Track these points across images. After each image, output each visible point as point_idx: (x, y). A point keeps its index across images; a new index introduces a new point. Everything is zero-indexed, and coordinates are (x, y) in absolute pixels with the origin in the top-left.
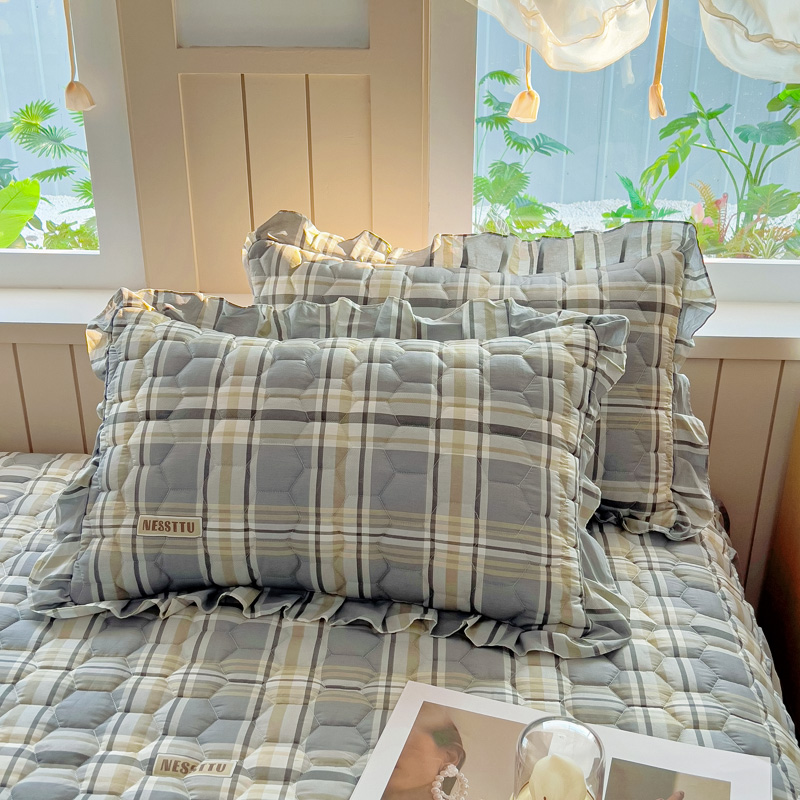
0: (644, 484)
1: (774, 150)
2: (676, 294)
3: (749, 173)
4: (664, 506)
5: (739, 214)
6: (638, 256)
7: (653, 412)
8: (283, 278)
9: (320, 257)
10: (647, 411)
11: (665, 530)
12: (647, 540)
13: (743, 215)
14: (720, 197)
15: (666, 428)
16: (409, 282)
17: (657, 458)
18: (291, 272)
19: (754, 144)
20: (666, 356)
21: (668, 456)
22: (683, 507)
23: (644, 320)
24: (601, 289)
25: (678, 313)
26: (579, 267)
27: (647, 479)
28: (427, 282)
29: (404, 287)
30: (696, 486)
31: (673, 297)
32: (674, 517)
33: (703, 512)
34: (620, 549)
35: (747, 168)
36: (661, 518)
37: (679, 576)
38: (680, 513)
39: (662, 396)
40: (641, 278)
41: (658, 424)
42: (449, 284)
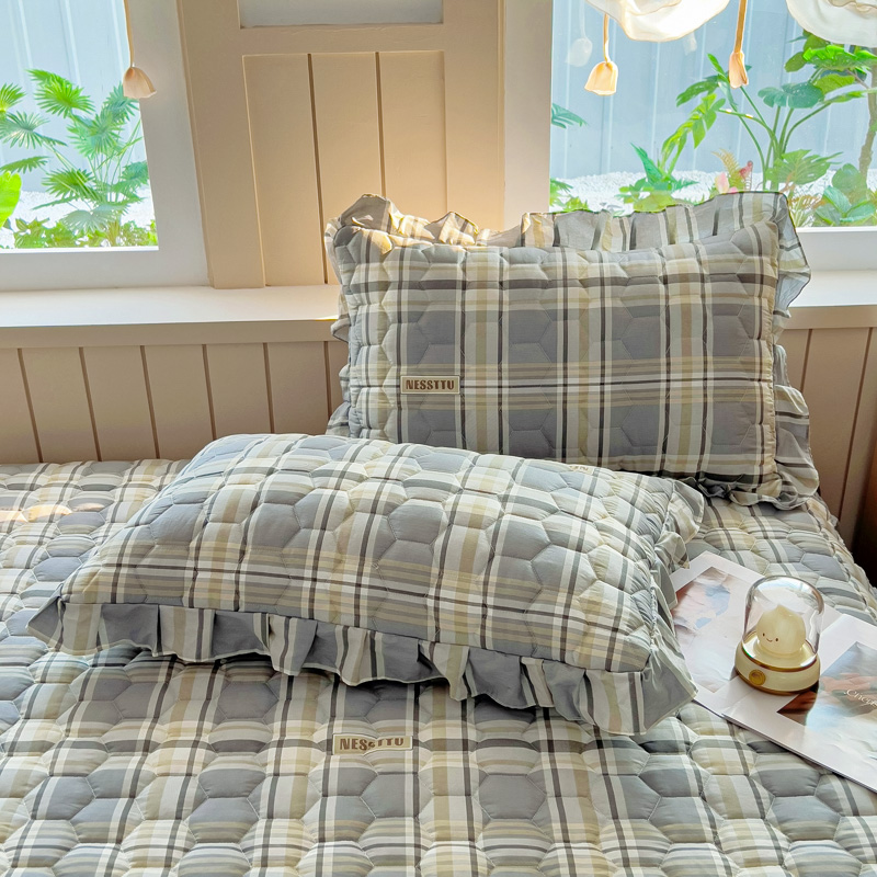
0: (750, 456)
1: (800, 113)
2: (773, 265)
3: (774, 138)
4: (769, 477)
6: (731, 229)
7: (756, 384)
8: (374, 265)
9: (410, 241)
10: (751, 384)
11: (773, 500)
12: (757, 511)
13: (769, 182)
14: (745, 165)
15: (769, 400)
16: (506, 264)
17: (762, 429)
18: (383, 258)
19: (779, 107)
20: (766, 327)
21: (772, 428)
22: (788, 478)
23: (744, 292)
24: (700, 263)
25: (775, 283)
26: (672, 242)
27: (753, 450)
28: (525, 263)
29: (501, 269)
30: (799, 456)
31: (770, 267)
32: (779, 487)
33: (807, 481)
34: (733, 521)
35: (772, 133)
36: (767, 489)
37: (795, 543)
38: (785, 483)
39: (765, 368)
40: (738, 250)
41: (762, 396)
42: (547, 264)
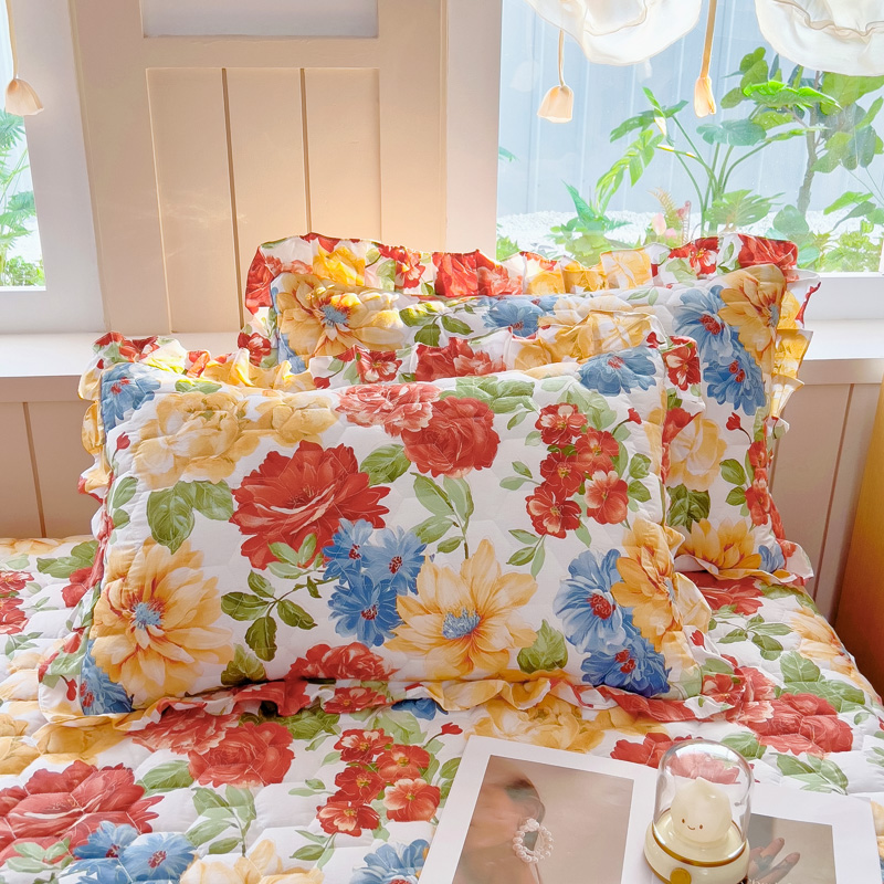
1: (740, 151)
3: (712, 177)
5: (703, 224)
13: (707, 224)
14: (682, 206)
19: (718, 144)
35: (711, 172)
